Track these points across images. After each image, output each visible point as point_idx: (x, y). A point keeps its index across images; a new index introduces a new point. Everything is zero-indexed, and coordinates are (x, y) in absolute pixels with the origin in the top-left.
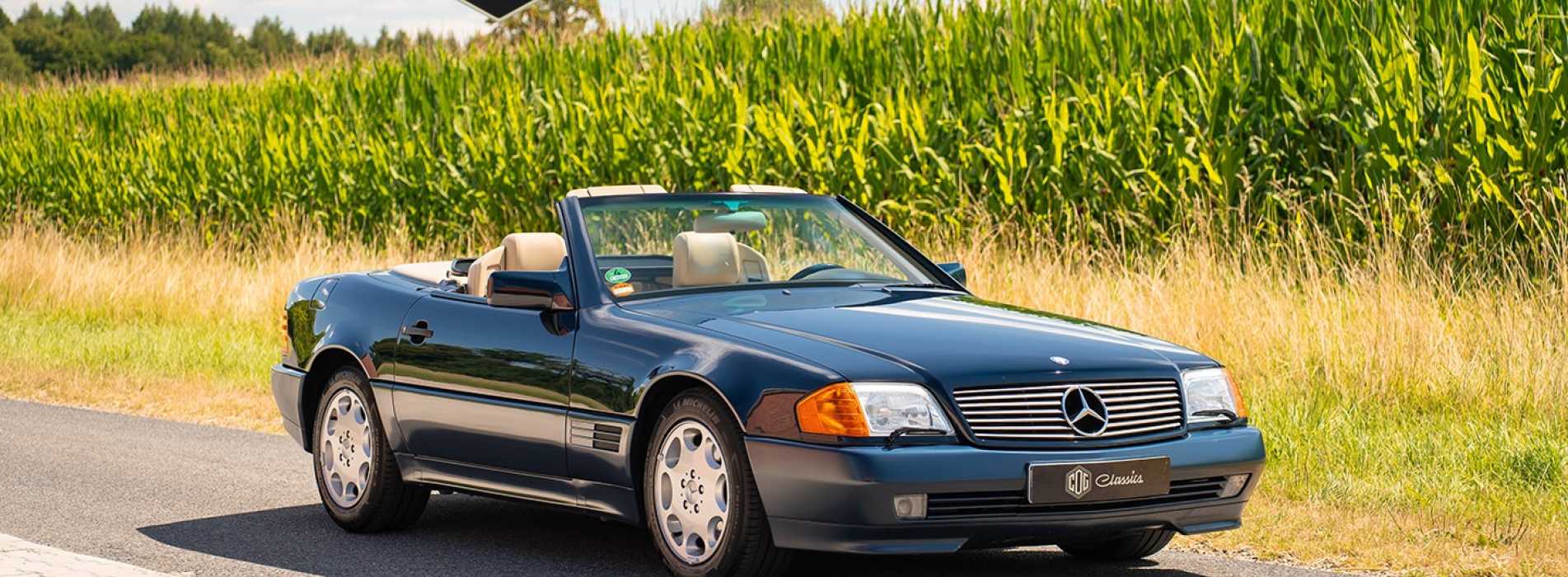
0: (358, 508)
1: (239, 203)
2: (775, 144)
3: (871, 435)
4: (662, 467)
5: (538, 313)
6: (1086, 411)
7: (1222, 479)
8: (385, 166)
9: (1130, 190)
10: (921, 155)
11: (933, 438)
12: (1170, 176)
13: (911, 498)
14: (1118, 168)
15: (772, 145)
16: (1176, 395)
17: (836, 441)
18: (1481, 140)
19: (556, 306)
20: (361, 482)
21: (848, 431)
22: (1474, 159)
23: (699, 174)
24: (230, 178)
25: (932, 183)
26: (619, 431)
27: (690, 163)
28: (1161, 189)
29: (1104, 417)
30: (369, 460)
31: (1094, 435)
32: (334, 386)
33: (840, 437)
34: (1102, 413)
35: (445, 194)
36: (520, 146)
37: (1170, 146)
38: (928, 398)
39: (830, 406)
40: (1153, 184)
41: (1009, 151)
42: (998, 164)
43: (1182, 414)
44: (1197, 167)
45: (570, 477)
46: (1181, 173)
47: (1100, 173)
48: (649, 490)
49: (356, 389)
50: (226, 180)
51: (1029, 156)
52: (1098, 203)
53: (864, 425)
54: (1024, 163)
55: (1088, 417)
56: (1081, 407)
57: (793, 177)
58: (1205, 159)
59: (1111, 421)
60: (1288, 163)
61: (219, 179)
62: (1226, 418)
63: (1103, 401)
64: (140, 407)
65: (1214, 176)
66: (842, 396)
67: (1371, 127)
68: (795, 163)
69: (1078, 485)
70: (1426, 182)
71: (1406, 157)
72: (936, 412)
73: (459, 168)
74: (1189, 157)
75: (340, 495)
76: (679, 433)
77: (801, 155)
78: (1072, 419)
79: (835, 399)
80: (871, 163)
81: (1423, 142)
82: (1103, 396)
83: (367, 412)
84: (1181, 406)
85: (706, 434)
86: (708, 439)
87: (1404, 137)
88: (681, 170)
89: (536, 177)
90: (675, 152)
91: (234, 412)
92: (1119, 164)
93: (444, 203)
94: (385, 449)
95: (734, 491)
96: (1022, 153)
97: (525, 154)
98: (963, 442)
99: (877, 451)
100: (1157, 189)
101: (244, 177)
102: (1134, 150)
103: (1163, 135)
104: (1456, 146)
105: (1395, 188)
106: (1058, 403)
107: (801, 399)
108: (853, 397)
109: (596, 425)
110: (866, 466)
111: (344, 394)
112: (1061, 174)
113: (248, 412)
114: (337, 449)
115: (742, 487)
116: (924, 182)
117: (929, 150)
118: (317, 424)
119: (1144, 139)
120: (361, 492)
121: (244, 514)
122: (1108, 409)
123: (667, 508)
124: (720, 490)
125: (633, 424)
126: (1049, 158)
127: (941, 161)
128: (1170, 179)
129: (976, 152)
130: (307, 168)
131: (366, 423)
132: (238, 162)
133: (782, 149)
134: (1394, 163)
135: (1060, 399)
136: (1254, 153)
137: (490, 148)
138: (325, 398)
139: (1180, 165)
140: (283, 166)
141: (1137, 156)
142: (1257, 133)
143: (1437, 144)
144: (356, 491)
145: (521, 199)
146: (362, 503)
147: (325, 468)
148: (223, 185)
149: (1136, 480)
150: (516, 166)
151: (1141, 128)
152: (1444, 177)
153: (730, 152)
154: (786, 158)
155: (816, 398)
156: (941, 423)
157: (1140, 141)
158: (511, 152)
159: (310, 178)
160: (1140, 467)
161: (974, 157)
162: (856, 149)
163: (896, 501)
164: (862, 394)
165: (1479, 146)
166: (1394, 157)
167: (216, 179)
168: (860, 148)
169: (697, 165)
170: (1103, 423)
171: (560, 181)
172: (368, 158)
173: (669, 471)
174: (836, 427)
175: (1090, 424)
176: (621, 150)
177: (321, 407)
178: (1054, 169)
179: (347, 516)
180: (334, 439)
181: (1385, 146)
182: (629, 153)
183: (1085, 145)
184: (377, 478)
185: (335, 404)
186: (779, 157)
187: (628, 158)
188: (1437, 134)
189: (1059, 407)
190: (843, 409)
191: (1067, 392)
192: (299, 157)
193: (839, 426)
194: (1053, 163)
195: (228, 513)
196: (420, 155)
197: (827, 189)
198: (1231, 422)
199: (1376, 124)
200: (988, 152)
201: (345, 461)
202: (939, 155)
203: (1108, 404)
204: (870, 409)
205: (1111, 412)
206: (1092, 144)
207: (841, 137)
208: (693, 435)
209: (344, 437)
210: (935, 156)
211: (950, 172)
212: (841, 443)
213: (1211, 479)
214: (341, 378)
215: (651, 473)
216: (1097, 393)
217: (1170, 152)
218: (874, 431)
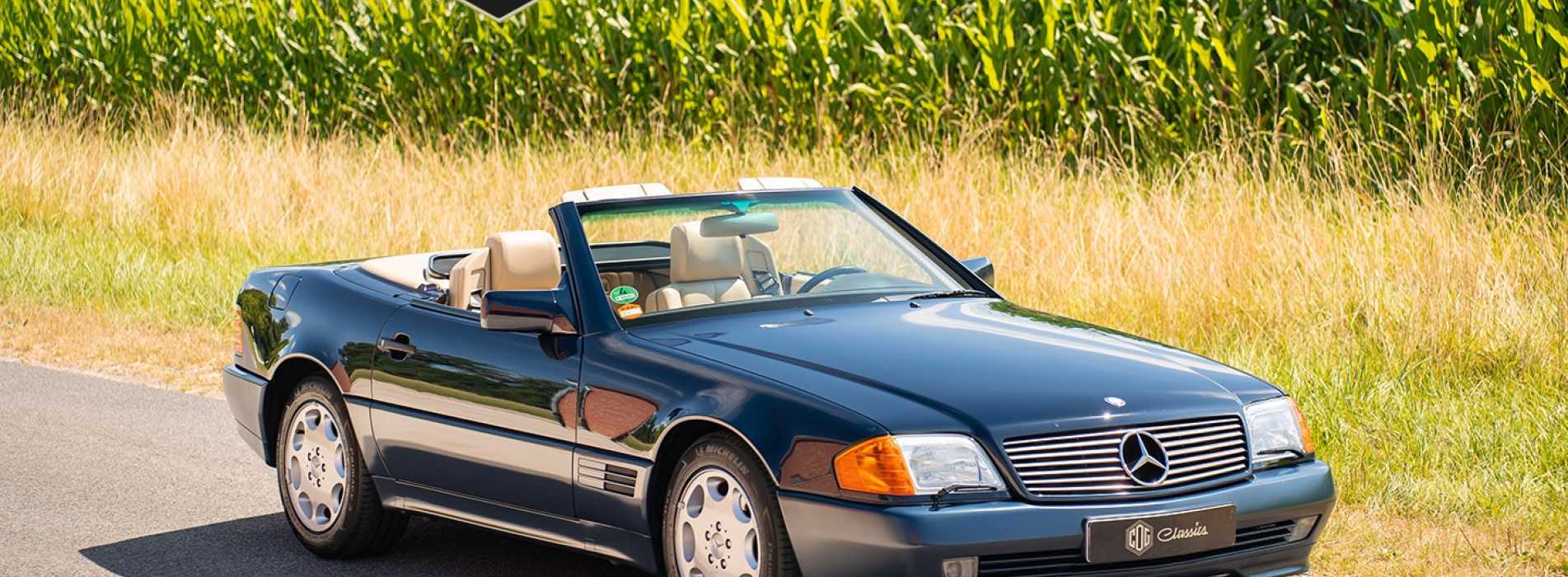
0: (332, 533)
1: (97, 62)
2: (725, 14)
3: (917, 493)
4: (684, 516)
5: (536, 335)
6: (1146, 458)
7: (1290, 522)
8: (270, 26)
9: (1132, 77)
10: (894, 32)
11: (985, 496)
12: (1175, 61)
13: (962, 561)
14: (1119, 53)
15: (722, 16)
16: (1239, 433)
17: (877, 500)
18: (1529, 29)
19: (557, 329)
20: (335, 507)
21: (892, 489)
22: (1522, 51)
23: (639, 46)
24: (86, 35)
25: (907, 65)
26: (634, 474)
27: (628, 34)
28: (1167, 77)
29: (1165, 464)
30: (343, 482)
31: (1155, 484)
32: (300, 398)
33: (882, 496)
34: (1163, 461)
35: (341, 60)
36: (429, 8)
37: (1177, 27)
38: (976, 450)
39: (871, 460)
40: (1158, 71)
41: (995, 30)
42: (982, 46)
43: (1246, 454)
44: (1208, 52)
45: (577, 517)
46: (1189, 59)
47: (1097, 58)
48: (669, 540)
49: (326, 402)
50: (81, 36)
51: (1016, 36)
52: (1095, 89)
53: (909, 482)
54: (1011, 43)
55: (1148, 464)
56: (1140, 455)
57: (746, 53)
58: (1217, 44)
59: (1172, 467)
60: (1309, 46)
61: (74, 35)
62: (1292, 455)
63: (1163, 445)
64: (27, 349)
65: (1226, 61)
66: (884, 451)
67: (1405, 10)
68: (748, 36)
69: (1139, 542)
70: (1468, 74)
71: (1444, 45)
72: (985, 464)
73: (359, 30)
74: (1199, 40)
75: (310, 517)
76: (702, 480)
77: (756, 29)
78: (1130, 469)
79: (877, 453)
80: (835, 37)
81: (1464, 29)
82: (1163, 440)
83: (340, 429)
84: (1245, 446)
85: (732, 484)
86: (736, 490)
87: (1443, 23)
88: (617, 41)
89: (448, 43)
90: (611, 21)
91: (140, 358)
92: (1120, 47)
93: (341, 71)
94: (361, 471)
95: (766, 548)
96: (1009, 32)
97: (435, 17)
98: (1016, 498)
99: (924, 512)
100: (1163, 75)
101: (103, 34)
102: (1136, 33)
103: (1167, 11)
104: (1501, 37)
105: (1431, 80)
106: (1115, 450)
107: (839, 453)
108: (897, 452)
109: (607, 465)
110: (910, 528)
111: (312, 406)
112: (1053, 58)
113: (154, 358)
114: (305, 466)
115: (775, 544)
116: (899, 64)
117: (904, 27)
118: (282, 437)
119: (1147, 21)
120: (334, 516)
121: (196, 529)
122: (1168, 454)
123: (689, 561)
124: (750, 546)
125: (650, 468)
126: (1041, 35)
127: (917, 39)
128: (1177, 66)
129: (957, 30)
130: (177, 25)
131: (339, 441)
132: (94, 16)
133: (732, 20)
134: (1430, 51)
135: (1117, 446)
136: (1272, 31)
137: (394, 10)
138: (290, 410)
139: (1188, 48)
140: (149, 22)
141: (1140, 39)
142: (1274, 13)
143: (1479, 32)
144: (327, 513)
145: (432, 70)
146: (335, 528)
147: (292, 487)
148: (77, 42)
149: (1200, 532)
150: (424, 31)
151: (1144, 7)
152: (1487, 72)
153: (673, 22)
154: (738, 28)
155: (856, 451)
156: (993, 480)
157: (1144, 24)
158: (419, 15)
159: (182, 37)
160: (1204, 517)
161: (955, 35)
162: (819, 24)
163: (945, 564)
164: (906, 447)
165: (1527, 36)
166: (1432, 44)
167: (68, 37)
168: (824, 23)
169: (636, 36)
170: (1163, 471)
171: (476, 49)
172: (250, 17)
173: (691, 520)
174: (879, 485)
175: (1150, 472)
176: (549, 17)
177: (286, 420)
178: (1045, 52)
179: (318, 541)
180: (302, 455)
181: (1423, 33)
182: (557, 21)
183: (1081, 26)
184: (352, 502)
185: (302, 417)
186: (731, 30)
187: (555, 26)
188: (1479, 21)
189: (1117, 455)
190: (886, 466)
191: (1125, 438)
192: (167, 11)
193: (882, 483)
194: (1044, 46)
195: (178, 528)
196: (311, 15)
197: (786, 67)
198: (1300, 459)
199: (1412, 7)
200: (971, 31)
201: (314, 480)
202: (915, 34)
203: (1168, 449)
204: (914, 463)
205: (1171, 458)
206: (1089, 23)
207: (801, 11)
208: (717, 483)
209: (314, 454)
210: (910, 34)
211: (927, 52)
212: (883, 502)
213: (1278, 524)
214: (308, 390)
215: (671, 522)
216: (1156, 437)
217: (1177, 34)
218: (920, 488)
